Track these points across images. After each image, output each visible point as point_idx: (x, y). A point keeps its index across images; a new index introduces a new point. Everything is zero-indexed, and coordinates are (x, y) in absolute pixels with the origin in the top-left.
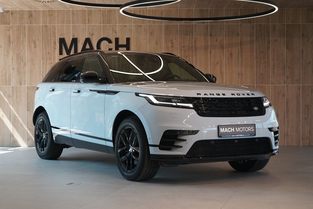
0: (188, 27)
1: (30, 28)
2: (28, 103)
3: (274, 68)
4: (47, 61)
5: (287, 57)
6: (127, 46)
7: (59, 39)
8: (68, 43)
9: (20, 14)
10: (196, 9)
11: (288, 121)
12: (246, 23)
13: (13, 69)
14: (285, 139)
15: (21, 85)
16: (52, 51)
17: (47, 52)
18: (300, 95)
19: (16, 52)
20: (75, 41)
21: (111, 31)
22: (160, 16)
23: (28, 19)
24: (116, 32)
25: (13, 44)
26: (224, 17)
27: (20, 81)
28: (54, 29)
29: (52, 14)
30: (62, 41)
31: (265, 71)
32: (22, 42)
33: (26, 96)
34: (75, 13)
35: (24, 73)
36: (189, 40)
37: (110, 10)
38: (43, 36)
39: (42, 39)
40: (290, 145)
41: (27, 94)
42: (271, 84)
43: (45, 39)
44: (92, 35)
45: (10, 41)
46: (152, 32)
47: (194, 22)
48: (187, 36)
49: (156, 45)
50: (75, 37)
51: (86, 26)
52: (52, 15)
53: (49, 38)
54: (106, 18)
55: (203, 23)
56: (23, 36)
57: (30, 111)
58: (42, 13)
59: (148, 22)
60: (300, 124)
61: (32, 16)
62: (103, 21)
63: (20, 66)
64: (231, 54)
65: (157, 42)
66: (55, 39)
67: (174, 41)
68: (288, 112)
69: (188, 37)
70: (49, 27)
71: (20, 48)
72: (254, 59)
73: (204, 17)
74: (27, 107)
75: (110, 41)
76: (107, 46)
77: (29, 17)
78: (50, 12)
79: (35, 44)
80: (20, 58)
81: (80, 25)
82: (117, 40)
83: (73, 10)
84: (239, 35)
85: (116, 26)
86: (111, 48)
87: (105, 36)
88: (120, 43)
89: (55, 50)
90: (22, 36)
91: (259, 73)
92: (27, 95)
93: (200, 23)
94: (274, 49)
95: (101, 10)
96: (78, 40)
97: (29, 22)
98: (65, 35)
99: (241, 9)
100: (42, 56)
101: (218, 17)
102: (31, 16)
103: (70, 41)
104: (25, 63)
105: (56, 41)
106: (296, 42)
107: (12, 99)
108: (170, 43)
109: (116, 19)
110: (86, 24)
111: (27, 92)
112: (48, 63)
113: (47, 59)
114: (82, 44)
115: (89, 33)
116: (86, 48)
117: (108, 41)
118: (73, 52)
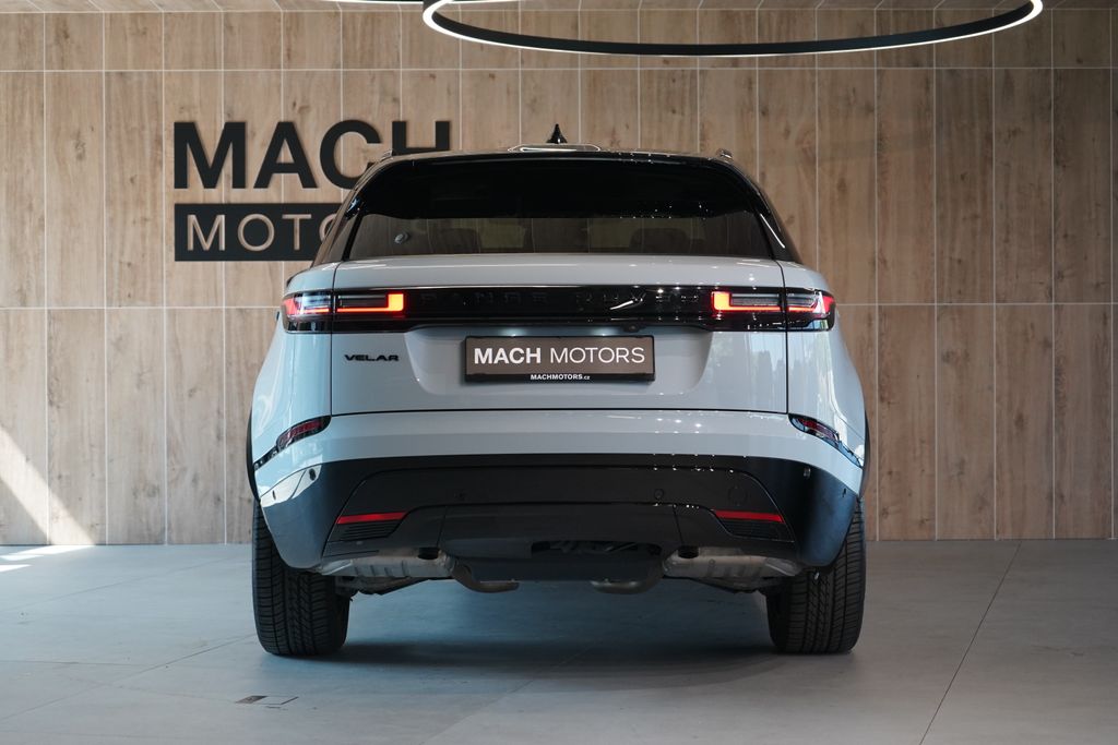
0: (674, 81)
1: (59, 84)
2: (53, 377)
3: (1007, 241)
4: (125, 213)
5: (1057, 196)
7: (173, 127)
8: (211, 141)
9: (20, 31)
10: (706, 12)
11: (1062, 443)
12: (899, 65)
14: (1050, 512)
15: (24, 303)
16: (148, 174)
17: (128, 176)
18: (1106, 343)
19: (5, 175)
20: (235, 134)
21: (377, 98)
22: (569, 37)
23: (54, 48)
24: (396, 100)
26: (816, 39)
27: (21, 290)
28: (156, 87)
29: (145, 28)
30: (186, 134)
31: (973, 253)
32: (28, 136)
33: (43, 348)
34: (235, 23)
35: (38, 258)
36: (681, 133)
37: (373, 14)
38: (113, 113)
39: (109, 127)
40: (1071, 535)
41: (50, 338)
42: (998, 301)
43: (119, 126)
44: (302, 109)
46: (535, 101)
47: (698, 62)
48: (670, 113)
50: (237, 118)
51: (278, 74)
52: (145, 33)
53: (135, 124)
54: (358, 46)
55: (735, 63)
56: (32, 113)
57: (61, 405)
58: (109, 26)
59: (522, 62)
60: (1109, 454)
61: (67, 36)
62: (346, 57)
63: (23, 232)
64: (842, 186)
66: (159, 125)
67: (622, 135)
68: (1061, 409)
69: (677, 117)
70: (135, 79)
71: (21, 161)
72: (932, 205)
73: (736, 42)
74: (50, 390)
75: (372, 135)
76: (362, 155)
77: (57, 41)
78: (139, 19)
79: (79, 144)
80: (21, 202)
81: (255, 74)
82: (400, 129)
83: (227, 15)
84: (873, 111)
85: (395, 75)
86: (375, 159)
87: (353, 115)
88: (412, 142)
89: (158, 169)
90: (27, 115)
91: (951, 259)
92: (49, 343)
93: (723, 63)
94: (1008, 165)
95: (337, 14)
96: (249, 129)
97: (54, 59)
98: (199, 109)
99: (879, 13)
100: (108, 191)
101: (792, 40)
102: (62, 35)
103: (215, 132)
104: (42, 219)
105: (164, 133)
106: (1094, 140)
108: (606, 143)
109: (397, 47)
110: (279, 67)
111: (49, 334)
112: (131, 218)
113: (125, 204)
114: (263, 145)
115: (290, 105)
116: (278, 162)
117: (365, 136)
118: (227, 176)
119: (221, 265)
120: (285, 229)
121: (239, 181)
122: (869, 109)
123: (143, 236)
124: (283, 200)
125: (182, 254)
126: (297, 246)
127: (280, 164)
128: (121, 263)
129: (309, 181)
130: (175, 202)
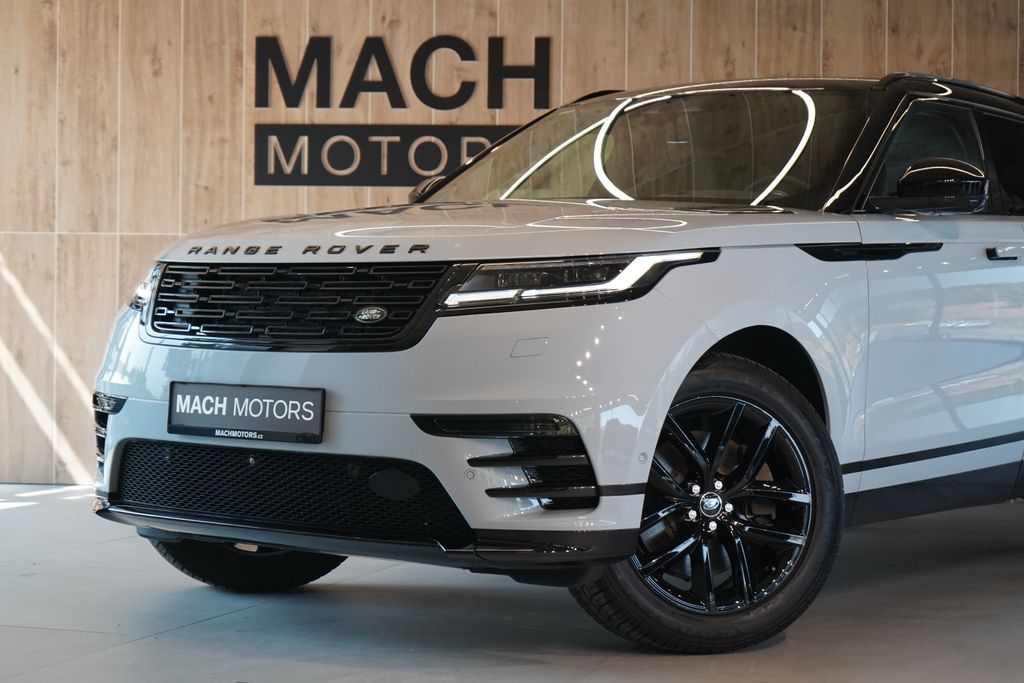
6: (540, 72)
7: (254, 42)
8: (294, 56)
13: (65, 163)
15: (95, 228)
16: (227, 92)
17: (206, 94)
19: (77, 91)
20: (320, 50)
21: (472, 11)
24: (493, 14)
25: (64, 61)
27: (92, 214)
30: (268, 50)
32: (102, 50)
33: (114, 276)
35: (110, 180)
36: (802, 51)
38: (192, 27)
39: (187, 41)
41: (122, 266)
43: (197, 40)
44: (392, 23)
45: (52, 47)
46: (643, 16)
48: (790, 31)
49: (662, 67)
50: (323, 32)
53: (215, 38)
56: (106, 26)
63: (95, 152)
65: (663, 55)
66: (240, 40)
67: (737, 53)
69: (798, 35)
71: (95, 77)
76: (455, 73)
79: (155, 60)
80: (92, 118)
82: (496, 45)
84: (1015, 29)
86: (470, 78)
87: (447, 30)
88: (510, 59)
89: (238, 86)
90: (102, 28)
92: (121, 273)
96: (335, 45)
98: (282, 23)
100: (185, 109)
103: (299, 48)
104: (115, 139)
105: (245, 49)
107: (59, 288)
108: (720, 62)
111: (121, 260)
112: (209, 137)
113: (202, 124)
114: (349, 62)
115: (379, 20)
116: (365, 79)
117: (458, 52)
118: (311, 95)
119: (303, 190)
120: (371, 152)
121: (324, 100)
122: (1011, 26)
123: (222, 158)
124: (370, 120)
125: (262, 177)
126: (384, 170)
127: (368, 82)
128: (197, 186)
129: (398, 101)
130: (255, 122)
